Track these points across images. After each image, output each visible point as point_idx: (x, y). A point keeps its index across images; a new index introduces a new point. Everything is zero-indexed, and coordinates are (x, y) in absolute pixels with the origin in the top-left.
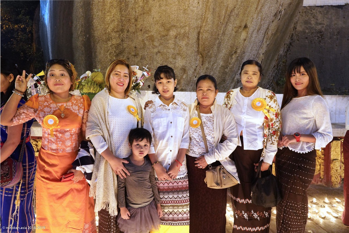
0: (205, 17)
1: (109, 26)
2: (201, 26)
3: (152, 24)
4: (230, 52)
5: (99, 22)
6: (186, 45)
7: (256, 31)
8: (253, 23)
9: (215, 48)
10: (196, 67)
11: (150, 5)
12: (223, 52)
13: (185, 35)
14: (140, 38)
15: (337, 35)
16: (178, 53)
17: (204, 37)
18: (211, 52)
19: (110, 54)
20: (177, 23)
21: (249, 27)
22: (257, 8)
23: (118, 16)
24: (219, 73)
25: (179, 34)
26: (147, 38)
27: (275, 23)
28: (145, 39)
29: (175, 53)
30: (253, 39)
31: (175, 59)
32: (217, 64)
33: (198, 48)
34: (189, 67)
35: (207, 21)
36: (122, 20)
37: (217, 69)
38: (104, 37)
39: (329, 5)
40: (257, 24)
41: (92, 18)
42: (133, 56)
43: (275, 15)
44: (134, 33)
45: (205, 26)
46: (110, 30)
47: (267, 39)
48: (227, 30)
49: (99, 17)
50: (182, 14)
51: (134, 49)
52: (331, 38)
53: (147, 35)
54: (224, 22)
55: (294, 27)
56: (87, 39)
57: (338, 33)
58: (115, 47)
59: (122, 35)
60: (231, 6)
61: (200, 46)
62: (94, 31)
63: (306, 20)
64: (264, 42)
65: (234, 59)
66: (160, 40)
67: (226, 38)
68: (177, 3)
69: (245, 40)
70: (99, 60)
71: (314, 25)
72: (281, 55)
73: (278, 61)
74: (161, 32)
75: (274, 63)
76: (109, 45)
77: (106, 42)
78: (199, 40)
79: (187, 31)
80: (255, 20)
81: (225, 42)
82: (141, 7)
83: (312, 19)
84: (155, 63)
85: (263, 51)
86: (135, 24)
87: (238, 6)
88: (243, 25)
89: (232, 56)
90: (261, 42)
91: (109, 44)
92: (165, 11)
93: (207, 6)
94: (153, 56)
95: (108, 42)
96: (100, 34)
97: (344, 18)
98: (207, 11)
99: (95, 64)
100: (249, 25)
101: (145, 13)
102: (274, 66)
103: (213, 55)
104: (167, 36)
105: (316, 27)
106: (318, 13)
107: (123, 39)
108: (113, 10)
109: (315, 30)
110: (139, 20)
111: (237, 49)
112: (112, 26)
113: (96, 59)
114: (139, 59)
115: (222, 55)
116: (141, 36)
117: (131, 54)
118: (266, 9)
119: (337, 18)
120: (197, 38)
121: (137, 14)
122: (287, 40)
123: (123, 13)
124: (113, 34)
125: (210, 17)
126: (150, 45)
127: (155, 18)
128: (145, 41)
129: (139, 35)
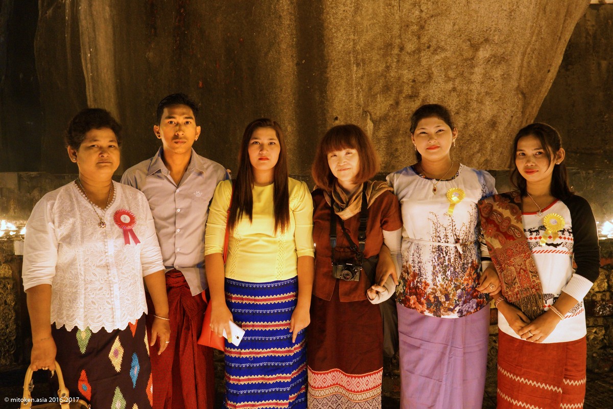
0: (536, 25)
2: (529, 42)
3: (450, 36)
6: (503, 76)
10: (512, 117)
13: (503, 58)
14: (424, 63)
16: (487, 92)
20: (494, 36)
25: (495, 56)
26: (438, 62)
28: (433, 64)
29: (483, 91)
31: (481, 102)
33: (520, 81)
34: (501, 118)
42: (407, 99)
44: (414, 52)
45: (535, 41)
50: (504, 19)
51: (411, 84)
53: (437, 56)
66: (460, 67)
74: (465, 51)
78: (522, 67)
79: (508, 52)
82: (433, 3)
86: (417, 35)
92: (477, 13)
94: (443, 98)
98: (541, 13)
101: (440, 14)
104: (473, 58)
107: (389, 64)
110: (427, 27)
116: (427, 58)
117: (404, 93)
120: (521, 63)
121: (424, 15)
126: (441, 76)
127: (458, 25)
128: (433, 69)
129: (424, 56)
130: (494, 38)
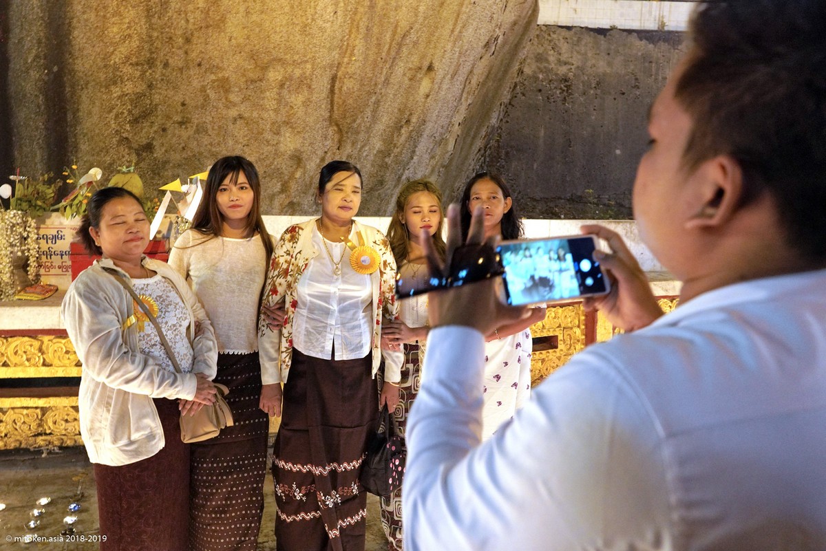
0: (348, 44)
1: (115, 50)
2: (339, 64)
3: (226, 52)
4: (396, 120)
5: (90, 36)
6: (306, 103)
7: (449, 76)
8: (444, 60)
9: (368, 112)
10: (326, 152)
11: (223, 7)
12: (384, 120)
13: (302, 81)
14: (196, 83)
15: (595, 87)
16: (285, 121)
17: (345, 88)
18: (358, 121)
19: (117, 116)
20: (286, 54)
21: (436, 69)
22: (453, 31)
23: (142, 27)
24: (373, 166)
25: (290, 78)
26: (214, 83)
27: (485, 62)
28: (207, 85)
29: (279, 120)
30: (443, 93)
31: (278, 133)
32: (370, 148)
33: (332, 110)
34: (309, 154)
35: (352, 54)
36: (150, 37)
37: (368, 157)
38: (102, 76)
39: (582, 26)
40: (451, 62)
41: (70, 26)
42: (176, 125)
43: (486, 45)
44: (181, 70)
45: (348, 64)
46: (119, 59)
47: (468, 93)
48: (394, 74)
49: (87, 26)
50: (297, 35)
51: (180, 108)
52: (584, 94)
53: (213, 75)
54: (388, 58)
55: (520, 69)
56: (52, 76)
57: (598, 83)
58: (131, 101)
59: (150, 74)
60: (404, 24)
61: (335, 108)
62: (74, 60)
63: (539, 54)
64: (463, 100)
65: (403, 136)
66: (245, 90)
67: (391, 92)
68: (287, 9)
69: (428, 96)
70: (85, 131)
71: (553, 65)
72: (493, 127)
73: (486, 139)
74: (248, 71)
75: (479, 143)
76: (115, 95)
77: (107, 87)
78: (334, 94)
79: (307, 74)
80: (448, 55)
81: (389, 99)
82: (202, 12)
83: (549, 53)
84: (230, 142)
85: (459, 118)
86: (184, 49)
87: (417, 26)
88: (426, 64)
89: (400, 130)
90: (458, 99)
91: (115, 93)
92: (259, 25)
93: (354, 21)
94: (225, 127)
95: (112, 88)
96: (91, 66)
97: (609, 54)
98: (354, 30)
99: (73, 140)
100: (436, 65)
101: (211, 26)
102: (479, 150)
103: (363, 128)
104: (261, 80)
105: (558, 70)
106: (562, 41)
107: (152, 84)
108: (128, 12)
109: (556, 74)
110: (195, 40)
111: (411, 114)
112: (123, 50)
113: (78, 128)
114: (192, 132)
115: (380, 127)
116: (198, 78)
117: (171, 118)
118: (469, 33)
119: (596, 54)
120: (330, 88)
121: (190, 26)
122: (506, 96)
123: (154, 20)
124: (127, 70)
125: (359, 45)
126: (221, 100)
127: (236, 39)
128: (208, 91)
129: (195, 75)
130: (287, 57)
